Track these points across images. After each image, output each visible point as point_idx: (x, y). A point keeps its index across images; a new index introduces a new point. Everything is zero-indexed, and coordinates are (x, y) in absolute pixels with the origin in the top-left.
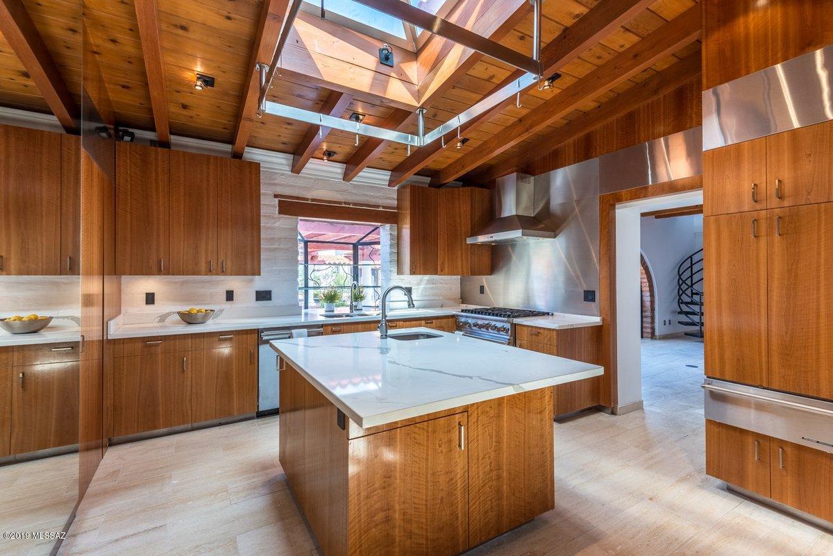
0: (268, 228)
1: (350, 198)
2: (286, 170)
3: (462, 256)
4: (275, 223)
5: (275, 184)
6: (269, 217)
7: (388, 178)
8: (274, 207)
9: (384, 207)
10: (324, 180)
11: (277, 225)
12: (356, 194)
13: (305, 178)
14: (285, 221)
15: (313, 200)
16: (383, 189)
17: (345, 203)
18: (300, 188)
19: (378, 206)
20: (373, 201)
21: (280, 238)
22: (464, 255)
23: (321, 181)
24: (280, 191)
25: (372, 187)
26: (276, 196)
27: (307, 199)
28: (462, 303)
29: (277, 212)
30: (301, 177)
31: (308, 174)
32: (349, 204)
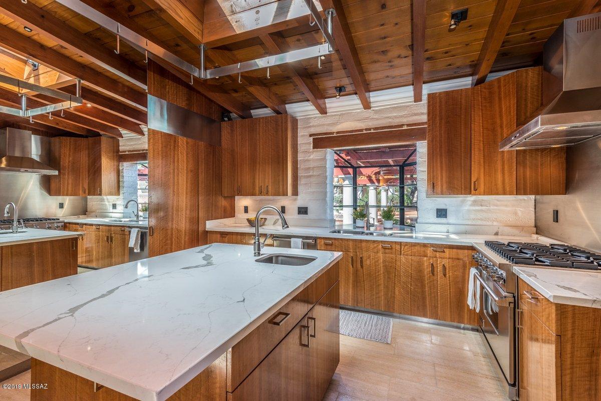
0: (306, 160)
1: (371, 124)
2: (317, 114)
3: (503, 169)
4: (310, 156)
5: (310, 127)
6: (305, 152)
7: (412, 94)
8: (309, 143)
9: (408, 125)
10: (348, 113)
11: (312, 157)
12: (377, 119)
13: (332, 116)
14: (317, 154)
15: (338, 133)
16: (408, 106)
17: (366, 129)
18: (329, 125)
19: (402, 125)
20: (396, 122)
21: (314, 168)
22: (506, 167)
23: (344, 115)
24: (313, 130)
25: (395, 108)
26: (311, 136)
27: (333, 133)
28: (537, 233)
29: (312, 148)
30: (329, 116)
31: (333, 112)
32: (370, 129)
